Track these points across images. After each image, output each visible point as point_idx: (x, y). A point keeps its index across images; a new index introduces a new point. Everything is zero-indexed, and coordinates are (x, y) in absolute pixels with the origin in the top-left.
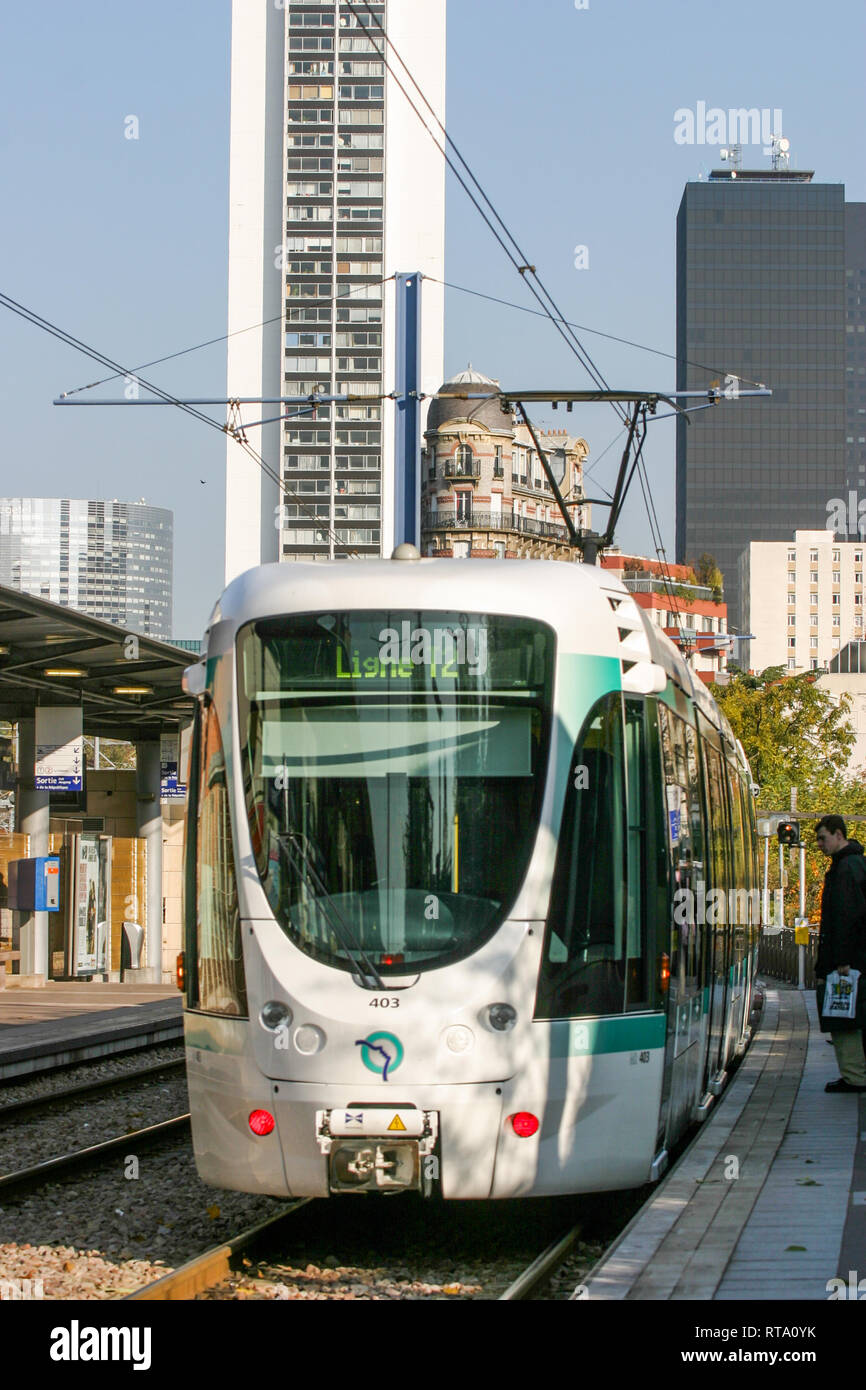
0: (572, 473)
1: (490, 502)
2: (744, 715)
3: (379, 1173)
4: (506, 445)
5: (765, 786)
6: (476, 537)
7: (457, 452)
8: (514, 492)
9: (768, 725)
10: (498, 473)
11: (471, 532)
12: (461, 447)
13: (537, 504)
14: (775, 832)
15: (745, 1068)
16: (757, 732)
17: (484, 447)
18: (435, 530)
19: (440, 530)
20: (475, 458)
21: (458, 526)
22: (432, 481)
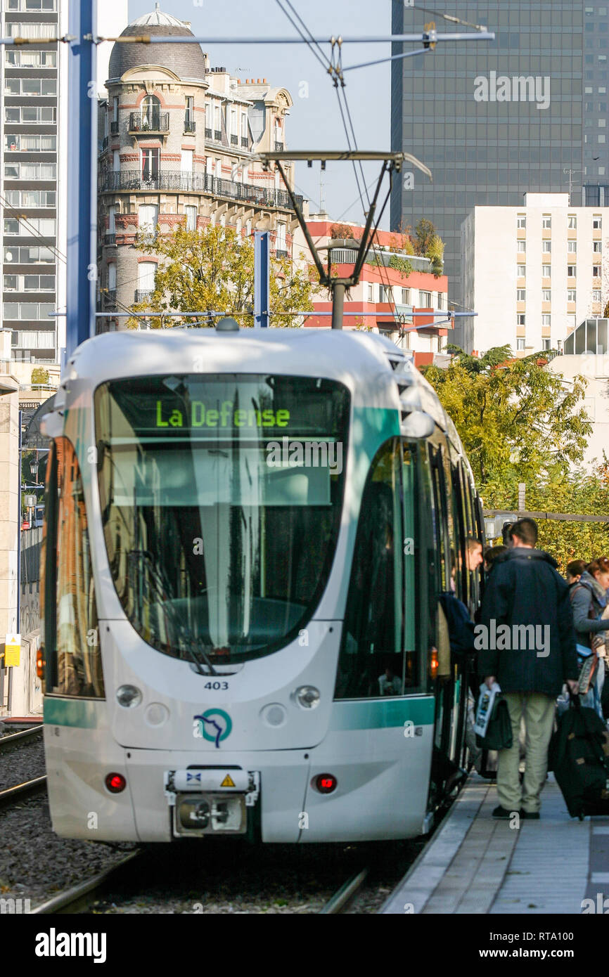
0: (273, 128)
1: (179, 160)
2: (466, 402)
3: (214, 821)
4: (198, 95)
5: (490, 483)
6: (164, 199)
7: (143, 103)
8: (207, 149)
9: (493, 413)
10: (189, 127)
11: (158, 195)
12: (147, 97)
13: (234, 163)
14: (500, 534)
15: (462, 800)
16: (482, 422)
17: (173, 99)
18: (118, 192)
19: (124, 191)
20: (163, 111)
21: (144, 188)
22: (115, 137)
